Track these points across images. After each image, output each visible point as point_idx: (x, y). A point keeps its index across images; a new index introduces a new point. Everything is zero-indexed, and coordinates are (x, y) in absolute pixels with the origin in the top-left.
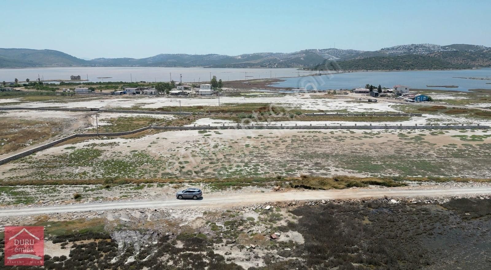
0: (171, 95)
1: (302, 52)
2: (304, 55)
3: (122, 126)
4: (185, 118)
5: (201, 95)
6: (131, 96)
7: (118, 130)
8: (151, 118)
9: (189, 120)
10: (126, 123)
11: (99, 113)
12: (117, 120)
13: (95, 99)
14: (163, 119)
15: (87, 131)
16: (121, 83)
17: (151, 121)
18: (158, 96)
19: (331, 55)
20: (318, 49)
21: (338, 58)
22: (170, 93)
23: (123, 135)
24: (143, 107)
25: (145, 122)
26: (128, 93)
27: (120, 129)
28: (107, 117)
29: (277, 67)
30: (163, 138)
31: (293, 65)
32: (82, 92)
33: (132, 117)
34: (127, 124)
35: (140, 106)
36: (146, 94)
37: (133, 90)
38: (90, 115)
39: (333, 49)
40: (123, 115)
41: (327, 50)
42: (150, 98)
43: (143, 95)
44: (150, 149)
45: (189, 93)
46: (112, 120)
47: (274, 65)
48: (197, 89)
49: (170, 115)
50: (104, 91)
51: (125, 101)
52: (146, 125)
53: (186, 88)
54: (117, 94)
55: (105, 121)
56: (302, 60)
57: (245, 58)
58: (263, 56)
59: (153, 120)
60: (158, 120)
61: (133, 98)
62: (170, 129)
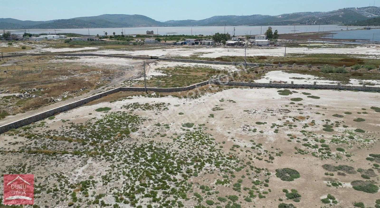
0: (227, 45)
1: (340, 11)
2: (342, 13)
3: (177, 78)
4: (252, 70)
5: (258, 45)
6: (190, 46)
7: (172, 83)
8: (210, 69)
9: (257, 72)
10: (183, 74)
11: (157, 62)
12: (173, 69)
13: (159, 48)
14: (224, 70)
15: (137, 82)
16: (184, 36)
17: (211, 73)
18: (215, 46)
19: (370, 13)
20: (356, 8)
21: (377, 16)
22: (226, 44)
23: (176, 91)
24: (201, 57)
25: (203, 73)
26: (188, 44)
27: (174, 82)
28: (164, 66)
29: (316, 24)
30: (230, 101)
31: (331, 22)
32: (150, 42)
33: (189, 67)
34: (184, 76)
35: (198, 55)
36: (204, 44)
37: (193, 40)
38: (148, 63)
39: (372, 7)
40: (180, 64)
41: (365, 8)
42: (208, 48)
43: (201, 46)
44: (212, 121)
45: (245, 44)
46: (168, 69)
47: (313, 22)
48: (252, 40)
49: (231, 66)
50: (168, 42)
51: (185, 50)
52: (205, 78)
53: (241, 39)
54: (179, 44)
55: (161, 71)
56: (340, 17)
57: (285, 17)
58: (301, 15)
59: (213, 72)
60: (219, 72)
61: (192, 48)
62: (236, 85)
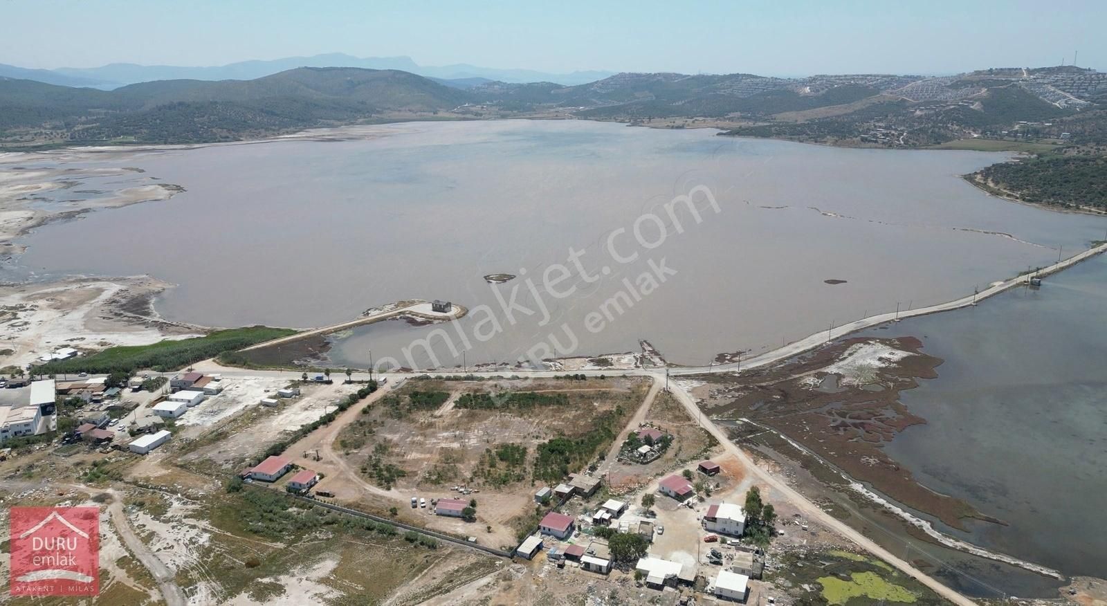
19: (1064, 91)
21: (1084, 102)
29: (906, 144)
47: (898, 137)
56: (976, 110)
58: (868, 87)
